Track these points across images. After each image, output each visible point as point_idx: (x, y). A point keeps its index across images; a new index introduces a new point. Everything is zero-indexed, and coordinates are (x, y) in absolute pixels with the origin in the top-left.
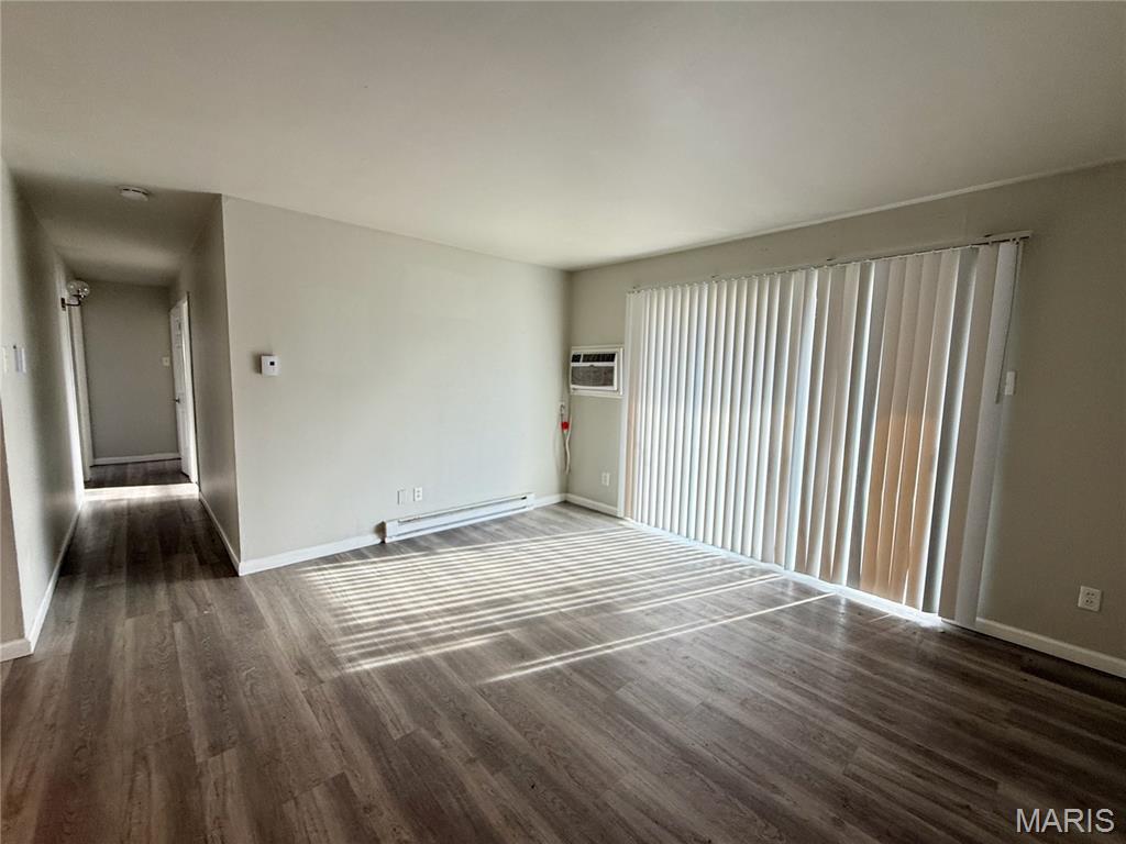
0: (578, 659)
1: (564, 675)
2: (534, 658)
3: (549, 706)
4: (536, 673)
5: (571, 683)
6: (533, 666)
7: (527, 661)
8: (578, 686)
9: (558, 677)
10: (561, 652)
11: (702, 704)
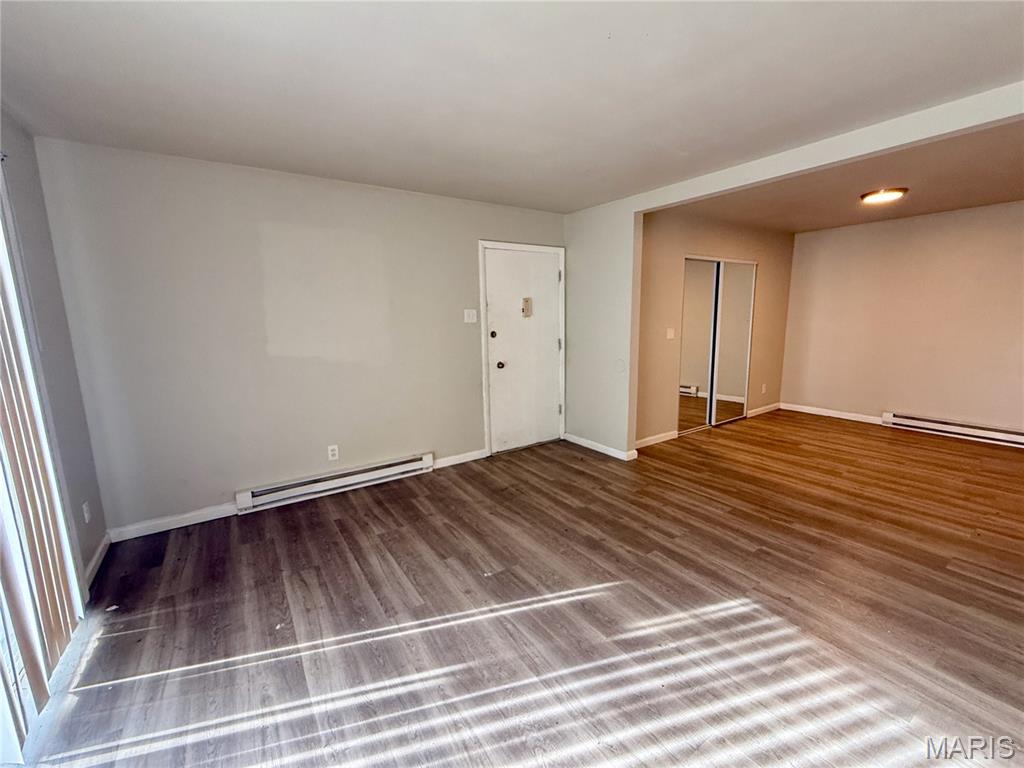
0: (529, 600)
1: (544, 585)
2: (571, 603)
3: (555, 562)
4: (571, 589)
5: (539, 578)
6: (572, 595)
7: (579, 600)
8: (533, 576)
9: (549, 583)
10: (544, 608)
11: (445, 558)
